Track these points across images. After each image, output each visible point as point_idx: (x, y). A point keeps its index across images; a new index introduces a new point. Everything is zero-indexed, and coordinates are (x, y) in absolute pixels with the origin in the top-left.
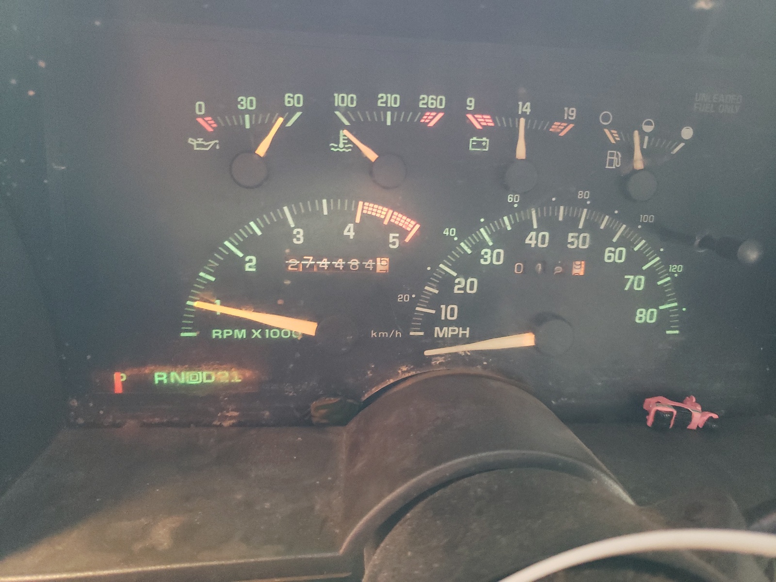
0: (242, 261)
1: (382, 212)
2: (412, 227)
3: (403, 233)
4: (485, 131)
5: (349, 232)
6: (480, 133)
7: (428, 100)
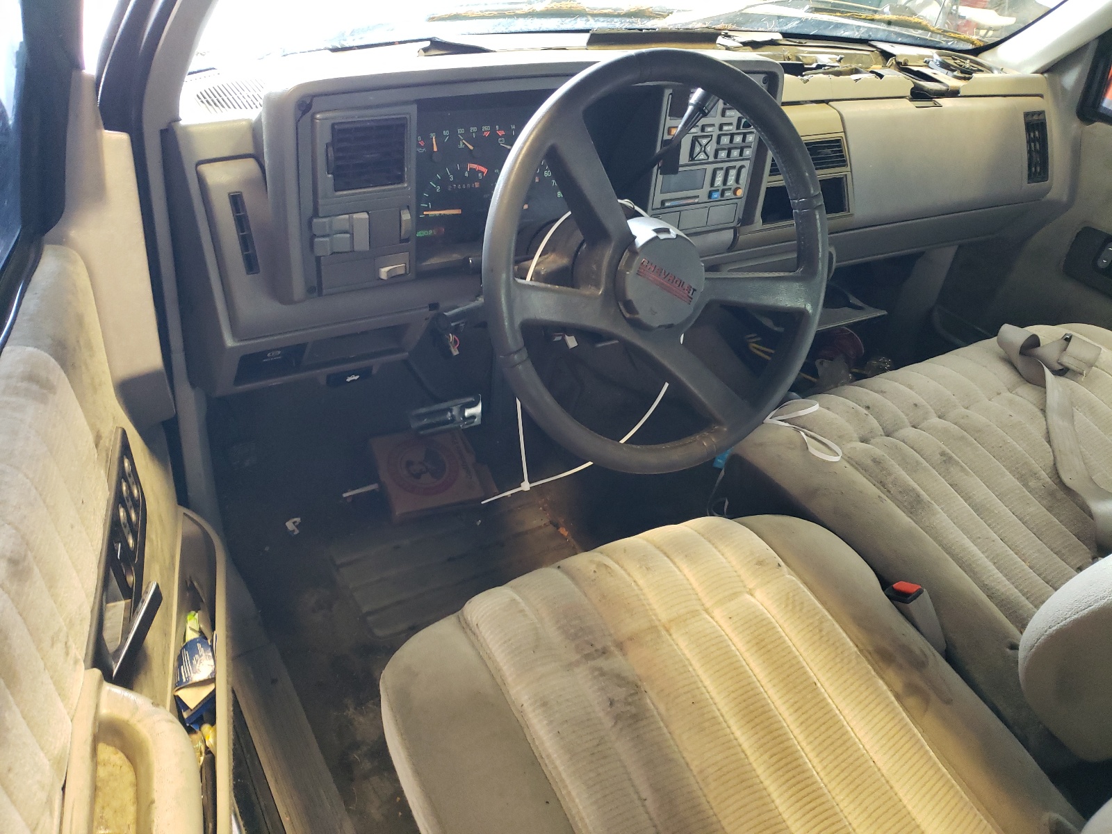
0: (435, 189)
1: (474, 166)
2: (485, 171)
3: (483, 173)
4: (503, 136)
5: (466, 174)
6: (501, 137)
7: (484, 128)
